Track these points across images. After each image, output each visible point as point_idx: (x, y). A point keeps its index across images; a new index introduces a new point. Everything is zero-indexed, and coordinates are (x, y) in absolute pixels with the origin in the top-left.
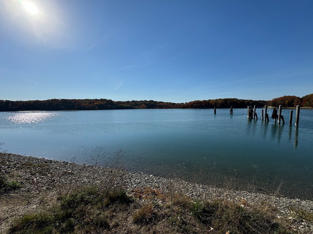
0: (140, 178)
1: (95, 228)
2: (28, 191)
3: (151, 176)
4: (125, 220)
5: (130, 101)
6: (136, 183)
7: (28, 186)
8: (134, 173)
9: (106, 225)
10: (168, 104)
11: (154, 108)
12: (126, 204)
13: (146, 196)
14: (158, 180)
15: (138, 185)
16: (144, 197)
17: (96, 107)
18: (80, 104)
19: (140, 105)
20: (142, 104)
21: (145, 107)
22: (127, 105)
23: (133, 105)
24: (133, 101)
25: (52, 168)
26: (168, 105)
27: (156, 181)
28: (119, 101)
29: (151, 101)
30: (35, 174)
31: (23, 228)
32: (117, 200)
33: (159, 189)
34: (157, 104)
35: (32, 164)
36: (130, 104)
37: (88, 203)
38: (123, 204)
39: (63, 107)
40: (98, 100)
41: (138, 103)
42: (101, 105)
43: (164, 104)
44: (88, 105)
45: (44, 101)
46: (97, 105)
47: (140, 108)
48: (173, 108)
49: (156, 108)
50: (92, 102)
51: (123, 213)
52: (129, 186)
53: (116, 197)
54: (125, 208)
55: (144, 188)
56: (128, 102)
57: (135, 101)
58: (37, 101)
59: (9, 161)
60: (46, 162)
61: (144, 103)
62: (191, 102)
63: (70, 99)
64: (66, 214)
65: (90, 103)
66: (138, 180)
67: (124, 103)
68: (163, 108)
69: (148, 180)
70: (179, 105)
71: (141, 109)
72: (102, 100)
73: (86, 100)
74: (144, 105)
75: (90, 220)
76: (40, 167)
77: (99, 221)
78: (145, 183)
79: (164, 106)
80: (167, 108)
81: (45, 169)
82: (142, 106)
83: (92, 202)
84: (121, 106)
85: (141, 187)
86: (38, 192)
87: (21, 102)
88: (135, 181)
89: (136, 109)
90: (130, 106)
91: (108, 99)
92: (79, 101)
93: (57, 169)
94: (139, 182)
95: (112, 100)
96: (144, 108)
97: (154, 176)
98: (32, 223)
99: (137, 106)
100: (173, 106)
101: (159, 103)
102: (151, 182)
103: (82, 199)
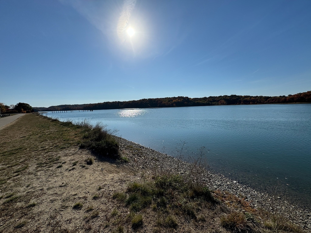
0: (221, 181)
1: (184, 214)
2: (133, 166)
3: (235, 182)
4: (212, 219)
5: (207, 97)
6: (217, 185)
7: (132, 163)
8: (213, 174)
9: (193, 215)
10: (257, 98)
11: (236, 104)
12: (211, 203)
13: (230, 202)
14: (245, 190)
15: (218, 187)
16: (227, 202)
17: (174, 104)
18: (161, 102)
19: (218, 101)
20: (221, 99)
21: (225, 103)
22: (204, 101)
23: (210, 101)
24: (211, 97)
25: (144, 153)
26: (257, 100)
27: (241, 189)
28: (195, 98)
29: (232, 96)
30: (135, 154)
31: (135, 191)
32: (201, 195)
33: (247, 201)
34: (242, 99)
35: (133, 147)
36: (207, 100)
37: (175, 189)
38: (208, 202)
39: (150, 105)
40: (176, 98)
41: (216, 99)
42: (178, 102)
43: (252, 98)
44: (168, 103)
45: (138, 101)
46: (175, 103)
47: (218, 105)
48: (266, 103)
49: (239, 104)
50: (171, 100)
51: (209, 211)
52: (209, 185)
53: (201, 193)
54: (210, 206)
55: (227, 194)
56: (205, 98)
57: (213, 97)
58: (134, 101)
59: (121, 143)
60: (140, 148)
61: (224, 99)
62: (300, 94)
63: (154, 98)
64: (160, 192)
65: (169, 101)
66: (219, 182)
67: (200, 99)
68: (249, 104)
69: (230, 185)
70: (276, 99)
71: (220, 105)
72: (179, 98)
73: (166, 98)
74: (223, 101)
75: (178, 205)
76: (137, 150)
77: (186, 209)
78: (227, 188)
79: (251, 101)
80: (256, 104)
81: (140, 153)
82: (221, 102)
83: (178, 189)
84: (197, 103)
85: (223, 190)
86: (138, 169)
87: (125, 102)
88: (215, 183)
89: (214, 105)
90: (207, 103)
91: (184, 97)
92: (161, 100)
93: (147, 154)
94: (220, 184)
95: (189, 98)
96: (223, 104)
97: (238, 182)
98: (139, 189)
99: (215, 102)
100: (267, 100)
101: (243, 98)
102: (235, 189)
103: (170, 184)
